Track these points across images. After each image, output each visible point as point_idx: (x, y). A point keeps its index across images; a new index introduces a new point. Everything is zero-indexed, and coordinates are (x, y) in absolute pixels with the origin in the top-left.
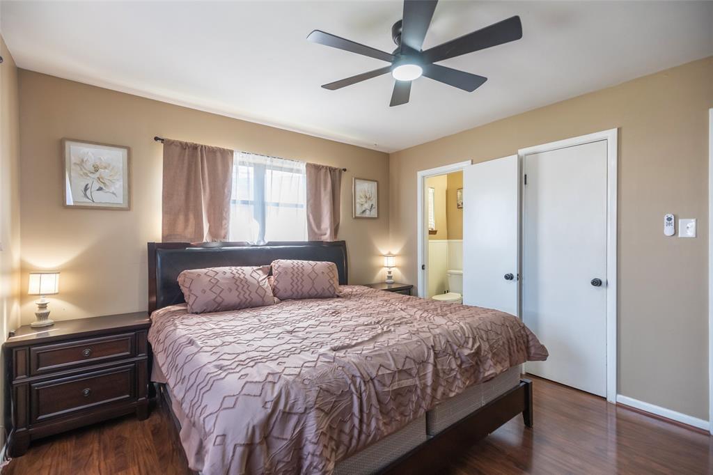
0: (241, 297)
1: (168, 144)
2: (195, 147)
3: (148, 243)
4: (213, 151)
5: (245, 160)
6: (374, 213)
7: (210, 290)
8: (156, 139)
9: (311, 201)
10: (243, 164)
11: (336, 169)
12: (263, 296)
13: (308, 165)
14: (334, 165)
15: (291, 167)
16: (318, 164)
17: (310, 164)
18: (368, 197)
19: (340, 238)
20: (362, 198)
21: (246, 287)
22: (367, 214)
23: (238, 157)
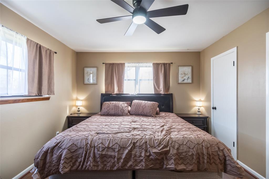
0: (115, 112)
1: (106, 64)
2: (113, 64)
3: (101, 94)
4: (118, 64)
5: (129, 65)
6: (190, 81)
7: (107, 108)
8: (103, 63)
9: (155, 78)
10: (128, 67)
11: (167, 64)
12: (122, 112)
13: (153, 64)
14: (166, 62)
15: (146, 65)
16: (158, 62)
17: (155, 63)
18: (186, 73)
19: (170, 92)
20: (182, 74)
21: (118, 109)
22: (186, 81)
23: (126, 65)
